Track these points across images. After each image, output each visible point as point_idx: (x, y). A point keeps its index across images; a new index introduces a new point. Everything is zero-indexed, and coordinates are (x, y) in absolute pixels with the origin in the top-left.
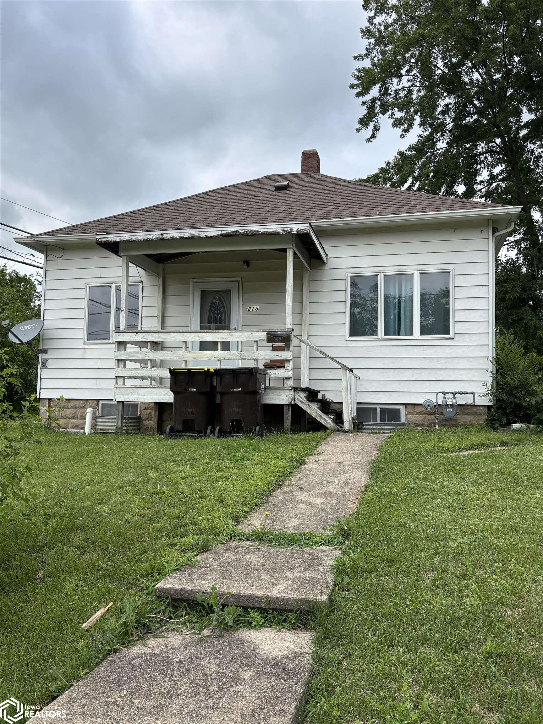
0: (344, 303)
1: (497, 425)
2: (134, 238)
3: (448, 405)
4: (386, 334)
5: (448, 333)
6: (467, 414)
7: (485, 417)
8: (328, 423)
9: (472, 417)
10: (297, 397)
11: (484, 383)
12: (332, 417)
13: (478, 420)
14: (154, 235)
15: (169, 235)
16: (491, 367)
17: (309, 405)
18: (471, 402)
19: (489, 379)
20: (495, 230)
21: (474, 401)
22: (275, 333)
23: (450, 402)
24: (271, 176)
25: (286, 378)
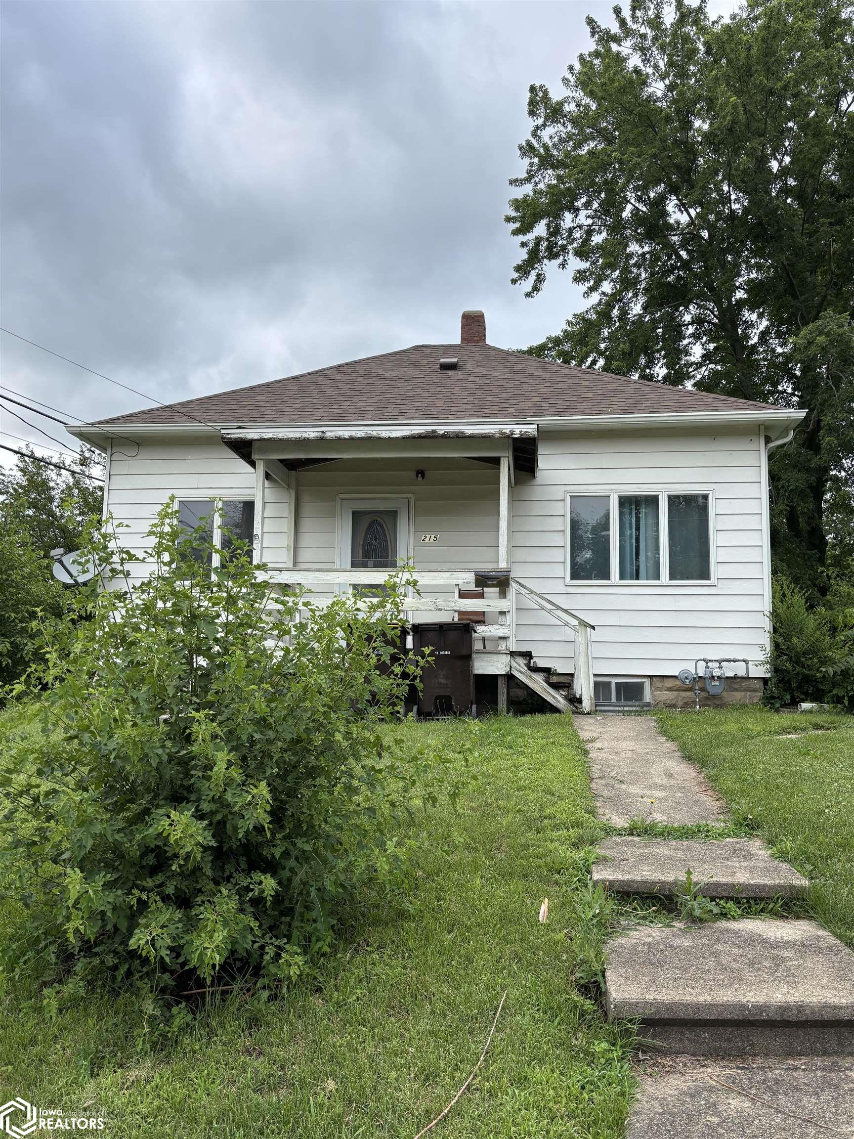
0: (562, 533)
1: (778, 705)
2: (280, 436)
3: (713, 677)
4: (622, 577)
5: (708, 577)
6: (736, 690)
7: (760, 694)
8: (559, 701)
9: (743, 693)
10: (514, 664)
11: (762, 648)
12: (564, 693)
13: (751, 697)
14: (311, 433)
15: (334, 433)
16: (767, 624)
17: (531, 677)
18: (742, 673)
19: (766, 640)
20: (768, 440)
21: (747, 673)
22: (486, 574)
23: (717, 673)
24: (422, 346)
25: (501, 638)
